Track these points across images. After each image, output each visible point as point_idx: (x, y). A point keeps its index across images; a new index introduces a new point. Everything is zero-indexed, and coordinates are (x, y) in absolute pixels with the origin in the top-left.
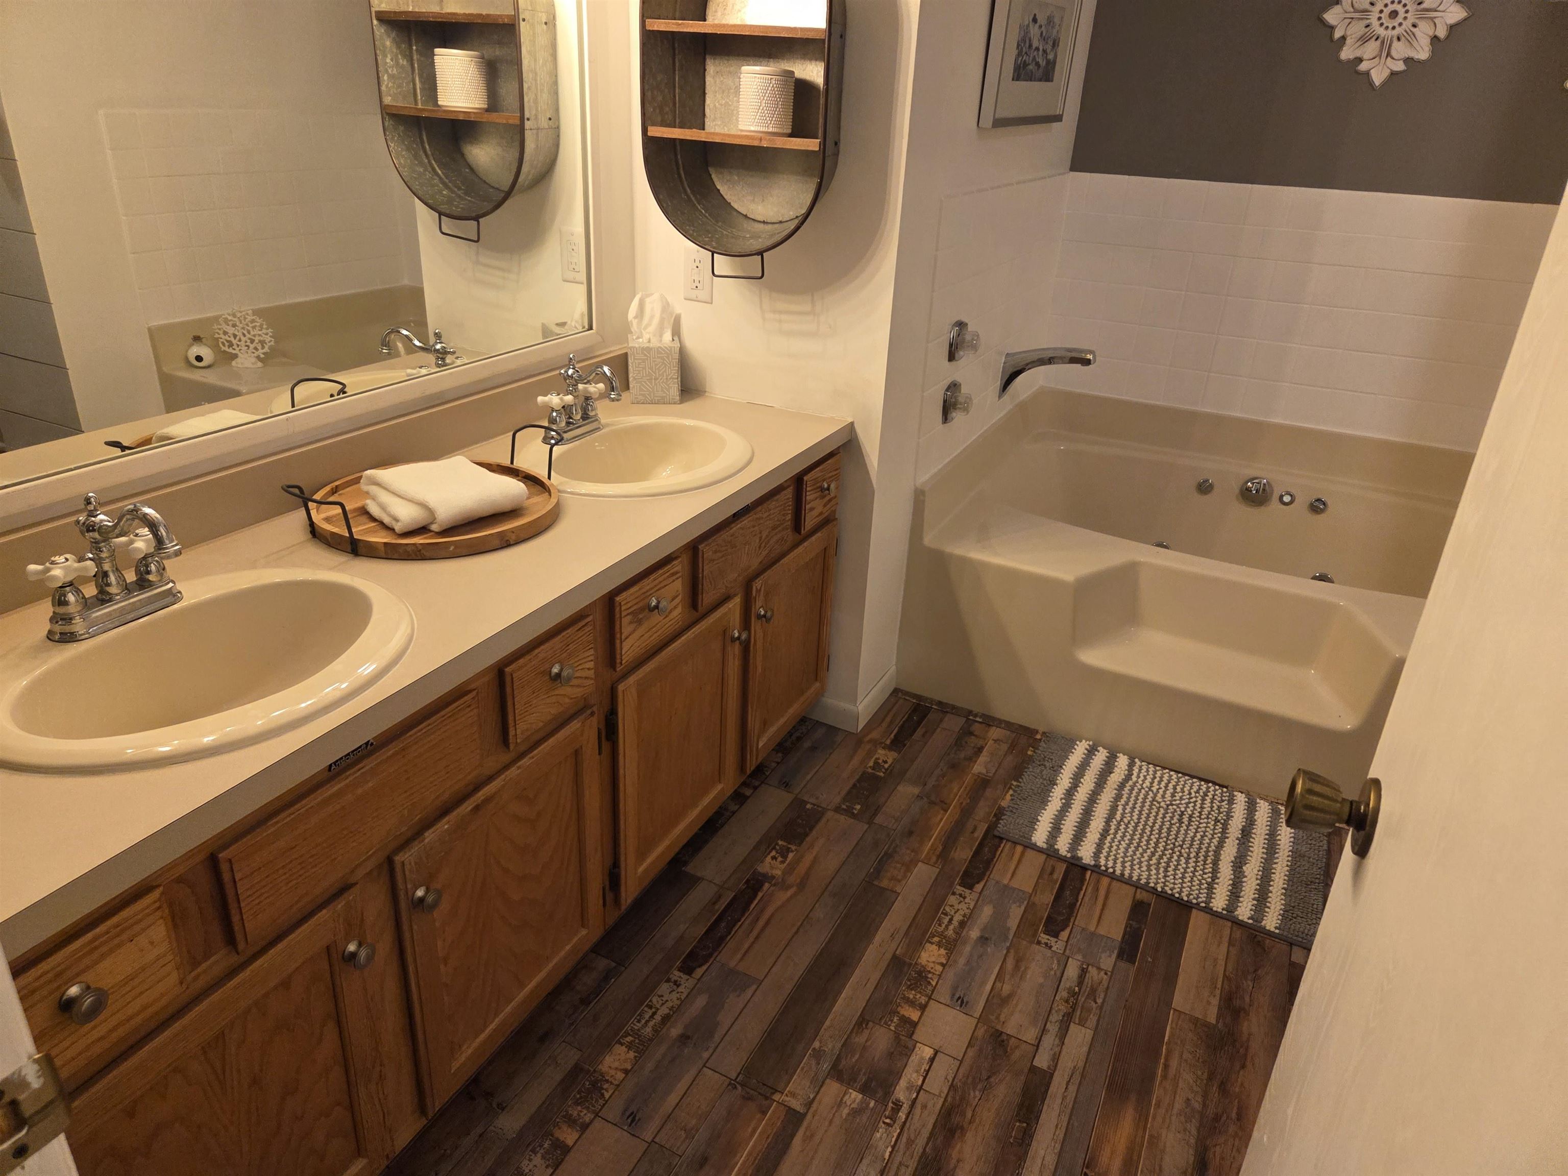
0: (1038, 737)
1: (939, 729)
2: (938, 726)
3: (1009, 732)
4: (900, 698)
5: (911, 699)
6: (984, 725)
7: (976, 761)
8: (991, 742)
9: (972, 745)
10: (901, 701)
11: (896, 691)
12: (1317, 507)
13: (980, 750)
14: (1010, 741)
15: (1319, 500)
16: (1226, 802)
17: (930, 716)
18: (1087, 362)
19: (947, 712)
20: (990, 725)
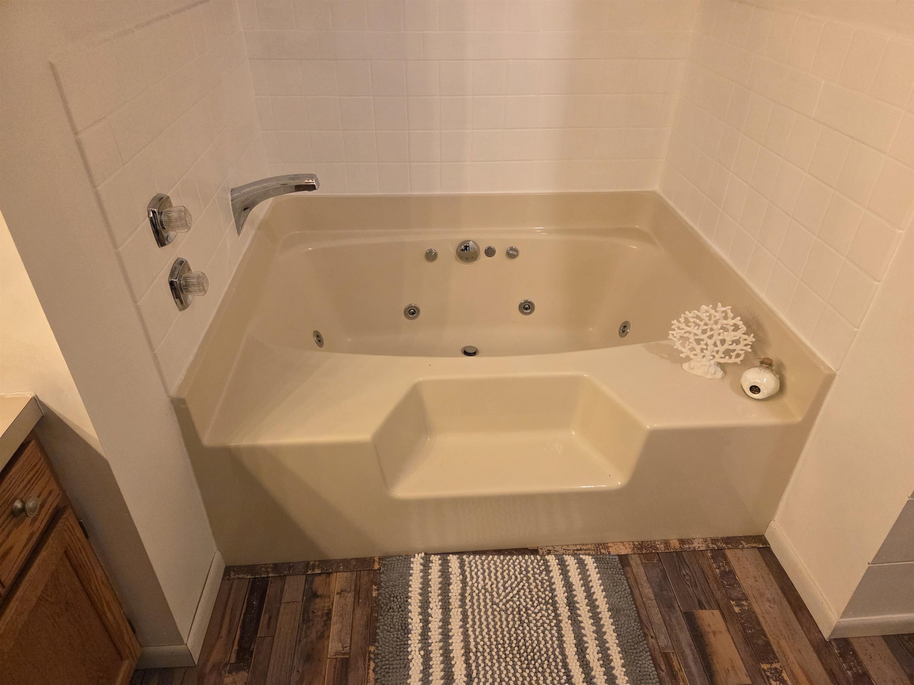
0: (376, 566)
1: (283, 606)
2: (280, 603)
3: (349, 574)
4: (234, 579)
5: (245, 576)
6: (324, 576)
7: (329, 637)
8: (336, 598)
9: (320, 613)
10: (236, 583)
11: (228, 570)
12: (512, 254)
13: (329, 614)
14: (353, 587)
15: (512, 249)
16: (544, 573)
17: (271, 591)
18: (312, 188)
19: (285, 576)
20: (329, 574)
